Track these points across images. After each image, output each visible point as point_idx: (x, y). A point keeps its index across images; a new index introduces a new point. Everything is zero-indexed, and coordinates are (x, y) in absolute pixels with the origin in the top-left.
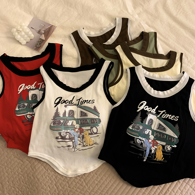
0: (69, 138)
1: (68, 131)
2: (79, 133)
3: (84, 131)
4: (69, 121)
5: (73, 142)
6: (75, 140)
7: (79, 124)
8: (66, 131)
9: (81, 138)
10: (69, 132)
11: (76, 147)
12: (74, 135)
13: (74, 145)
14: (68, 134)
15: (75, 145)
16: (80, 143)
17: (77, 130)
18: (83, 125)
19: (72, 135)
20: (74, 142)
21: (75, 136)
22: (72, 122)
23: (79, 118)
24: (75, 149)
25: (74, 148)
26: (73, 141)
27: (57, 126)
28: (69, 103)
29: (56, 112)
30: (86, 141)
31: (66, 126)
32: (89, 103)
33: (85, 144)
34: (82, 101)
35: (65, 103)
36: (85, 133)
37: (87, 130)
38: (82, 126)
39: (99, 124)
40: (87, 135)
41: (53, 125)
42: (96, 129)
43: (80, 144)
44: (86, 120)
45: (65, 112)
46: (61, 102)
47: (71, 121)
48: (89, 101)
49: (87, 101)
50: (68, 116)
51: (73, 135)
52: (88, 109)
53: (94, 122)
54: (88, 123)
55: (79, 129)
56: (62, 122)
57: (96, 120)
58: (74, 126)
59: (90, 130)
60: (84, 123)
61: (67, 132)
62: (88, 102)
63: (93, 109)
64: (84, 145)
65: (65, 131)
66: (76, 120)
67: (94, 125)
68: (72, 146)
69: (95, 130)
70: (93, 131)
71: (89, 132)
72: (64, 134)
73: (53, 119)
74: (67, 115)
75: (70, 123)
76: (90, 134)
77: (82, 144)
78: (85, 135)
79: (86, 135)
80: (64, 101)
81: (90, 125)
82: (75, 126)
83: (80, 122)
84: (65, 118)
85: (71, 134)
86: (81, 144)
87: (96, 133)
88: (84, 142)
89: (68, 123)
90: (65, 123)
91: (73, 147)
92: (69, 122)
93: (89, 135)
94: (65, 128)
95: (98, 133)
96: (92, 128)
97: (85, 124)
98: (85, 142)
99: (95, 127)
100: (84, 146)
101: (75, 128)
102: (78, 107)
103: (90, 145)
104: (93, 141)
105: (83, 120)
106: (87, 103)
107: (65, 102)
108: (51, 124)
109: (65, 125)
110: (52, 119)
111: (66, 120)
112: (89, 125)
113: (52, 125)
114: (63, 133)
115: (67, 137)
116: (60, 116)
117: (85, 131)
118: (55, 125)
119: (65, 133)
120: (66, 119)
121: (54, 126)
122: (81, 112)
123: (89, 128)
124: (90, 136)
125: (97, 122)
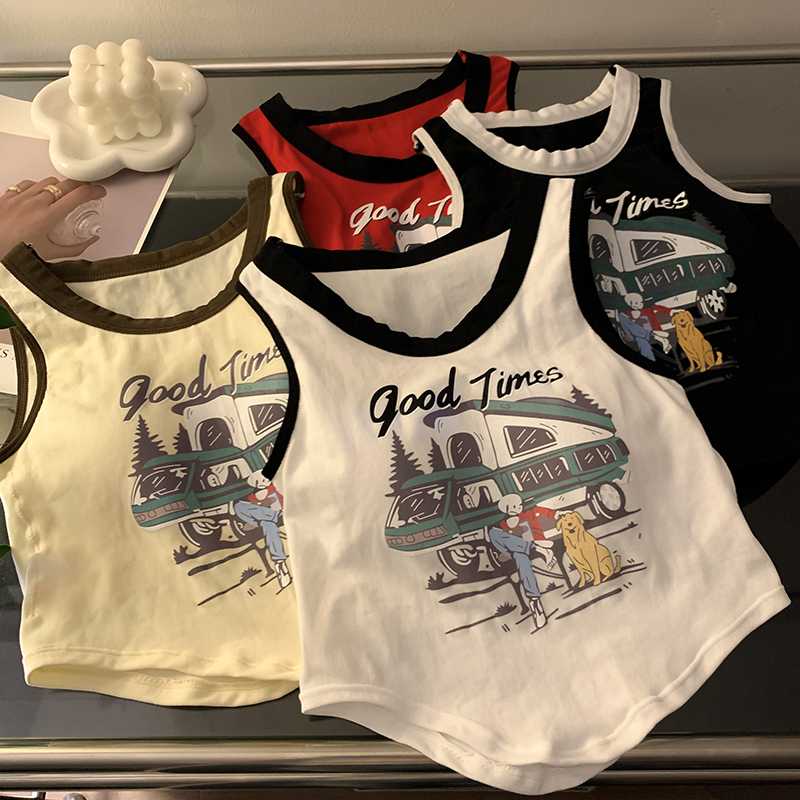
0: (491, 569)
1: (478, 537)
2: (528, 536)
3: (556, 517)
4: (467, 488)
5: (516, 587)
6: (518, 571)
7: (515, 491)
8: (472, 538)
9: (550, 555)
10: (482, 542)
11: (535, 606)
12: (509, 551)
13: (526, 600)
14: (483, 548)
15: (530, 598)
16: (551, 580)
17: (512, 523)
18: (538, 492)
19: (499, 553)
20: (521, 582)
21: (512, 553)
22: (481, 489)
23: (506, 460)
24: (535, 620)
25: (530, 612)
26: (515, 578)
27: (419, 521)
28: (441, 404)
29: (395, 455)
30: (577, 565)
31: (462, 513)
32: (537, 381)
33: (574, 577)
34: (502, 381)
35: (422, 407)
36: (565, 525)
37: (572, 508)
38: (536, 497)
39: (623, 467)
40: (576, 530)
41: (403, 523)
42: (616, 493)
43: (552, 587)
44: (553, 460)
45: (436, 448)
46: (397, 408)
47: (473, 485)
48: (535, 375)
49: (527, 375)
50: (453, 467)
51: (503, 551)
52: (545, 410)
53: (598, 462)
54: (566, 474)
55: (522, 517)
56: (438, 496)
57: (603, 448)
58: (495, 508)
59: (587, 502)
60: (545, 480)
61: (475, 544)
62: (532, 379)
63: (574, 401)
64: (573, 585)
65: (466, 540)
66: (497, 477)
67: (602, 473)
68: (520, 608)
69: (611, 496)
70: (601, 503)
71: (586, 513)
72: (465, 556)
73: (392, 491)
74: (449, 463)
75: (472, 497)
76: (588, 525)
77: (563, 582)
78: (566, 533)
79: (572, 531)
80: (411, 399)
81: (582, 478)
82: (502, 507)
83: (520, 480)
84: (442, 475)
85: (495, 549)
86: (558, 582)
87: (621, 513)
88: (568, 570)
89: (465, 498)
90: (454, 498)
91: (525, 609)
92: (467, 491)
93: (586, 529)
94: (460, 523)
95: (628, 508)
96: (593, 490)
97: (553, 482)
98: (573, 567)
99: (607, 486)
100: (576, 589)
101: (503, 516)
102: (485, 413)
103: (602, 576)
104: (613, 556)
105: (536, 464)
106: (529, 384)
107: (418, 402)
108: (390, 518)
109: (455, 510)
110: (387, 496)
111: (449, 482)
112: (576, 480)
113: (397, 523)
114: (462, 550)
115: (484, 564)
116: (422, 472)
117: (560, 516)
118: (410, 520)
119: (471, 548)
120: (452, 479)
121: (407, 524)
122: (513, 431)
123: (579, 494)
124: (597, 531)
125: (611, 460)
